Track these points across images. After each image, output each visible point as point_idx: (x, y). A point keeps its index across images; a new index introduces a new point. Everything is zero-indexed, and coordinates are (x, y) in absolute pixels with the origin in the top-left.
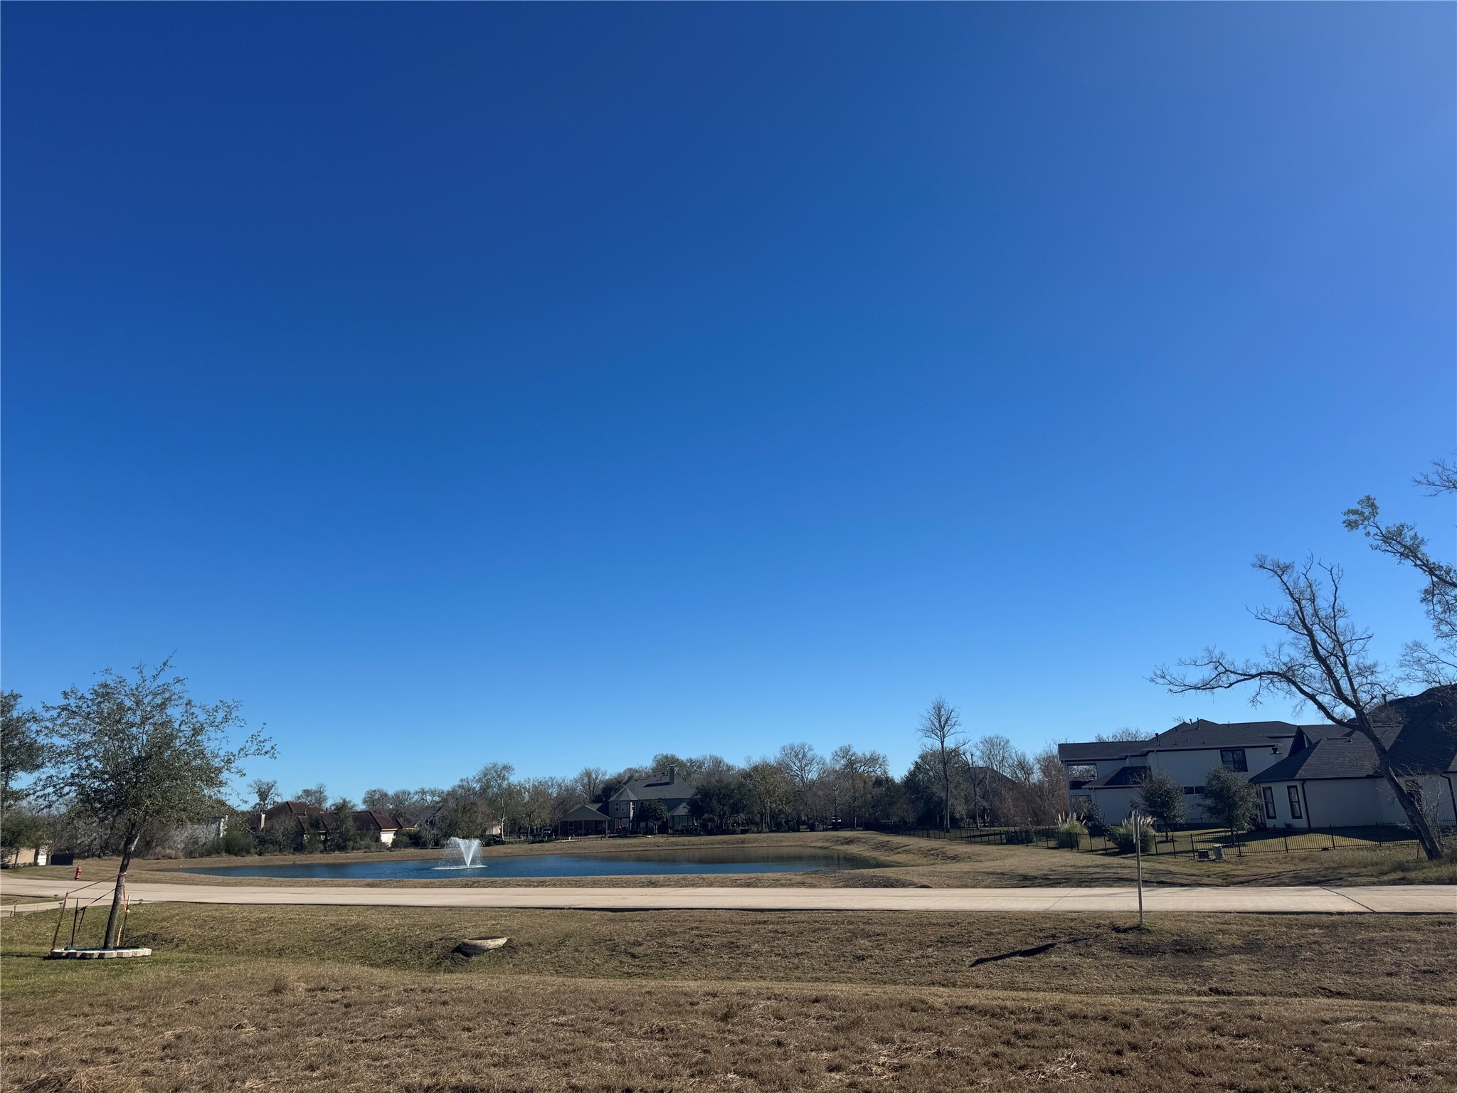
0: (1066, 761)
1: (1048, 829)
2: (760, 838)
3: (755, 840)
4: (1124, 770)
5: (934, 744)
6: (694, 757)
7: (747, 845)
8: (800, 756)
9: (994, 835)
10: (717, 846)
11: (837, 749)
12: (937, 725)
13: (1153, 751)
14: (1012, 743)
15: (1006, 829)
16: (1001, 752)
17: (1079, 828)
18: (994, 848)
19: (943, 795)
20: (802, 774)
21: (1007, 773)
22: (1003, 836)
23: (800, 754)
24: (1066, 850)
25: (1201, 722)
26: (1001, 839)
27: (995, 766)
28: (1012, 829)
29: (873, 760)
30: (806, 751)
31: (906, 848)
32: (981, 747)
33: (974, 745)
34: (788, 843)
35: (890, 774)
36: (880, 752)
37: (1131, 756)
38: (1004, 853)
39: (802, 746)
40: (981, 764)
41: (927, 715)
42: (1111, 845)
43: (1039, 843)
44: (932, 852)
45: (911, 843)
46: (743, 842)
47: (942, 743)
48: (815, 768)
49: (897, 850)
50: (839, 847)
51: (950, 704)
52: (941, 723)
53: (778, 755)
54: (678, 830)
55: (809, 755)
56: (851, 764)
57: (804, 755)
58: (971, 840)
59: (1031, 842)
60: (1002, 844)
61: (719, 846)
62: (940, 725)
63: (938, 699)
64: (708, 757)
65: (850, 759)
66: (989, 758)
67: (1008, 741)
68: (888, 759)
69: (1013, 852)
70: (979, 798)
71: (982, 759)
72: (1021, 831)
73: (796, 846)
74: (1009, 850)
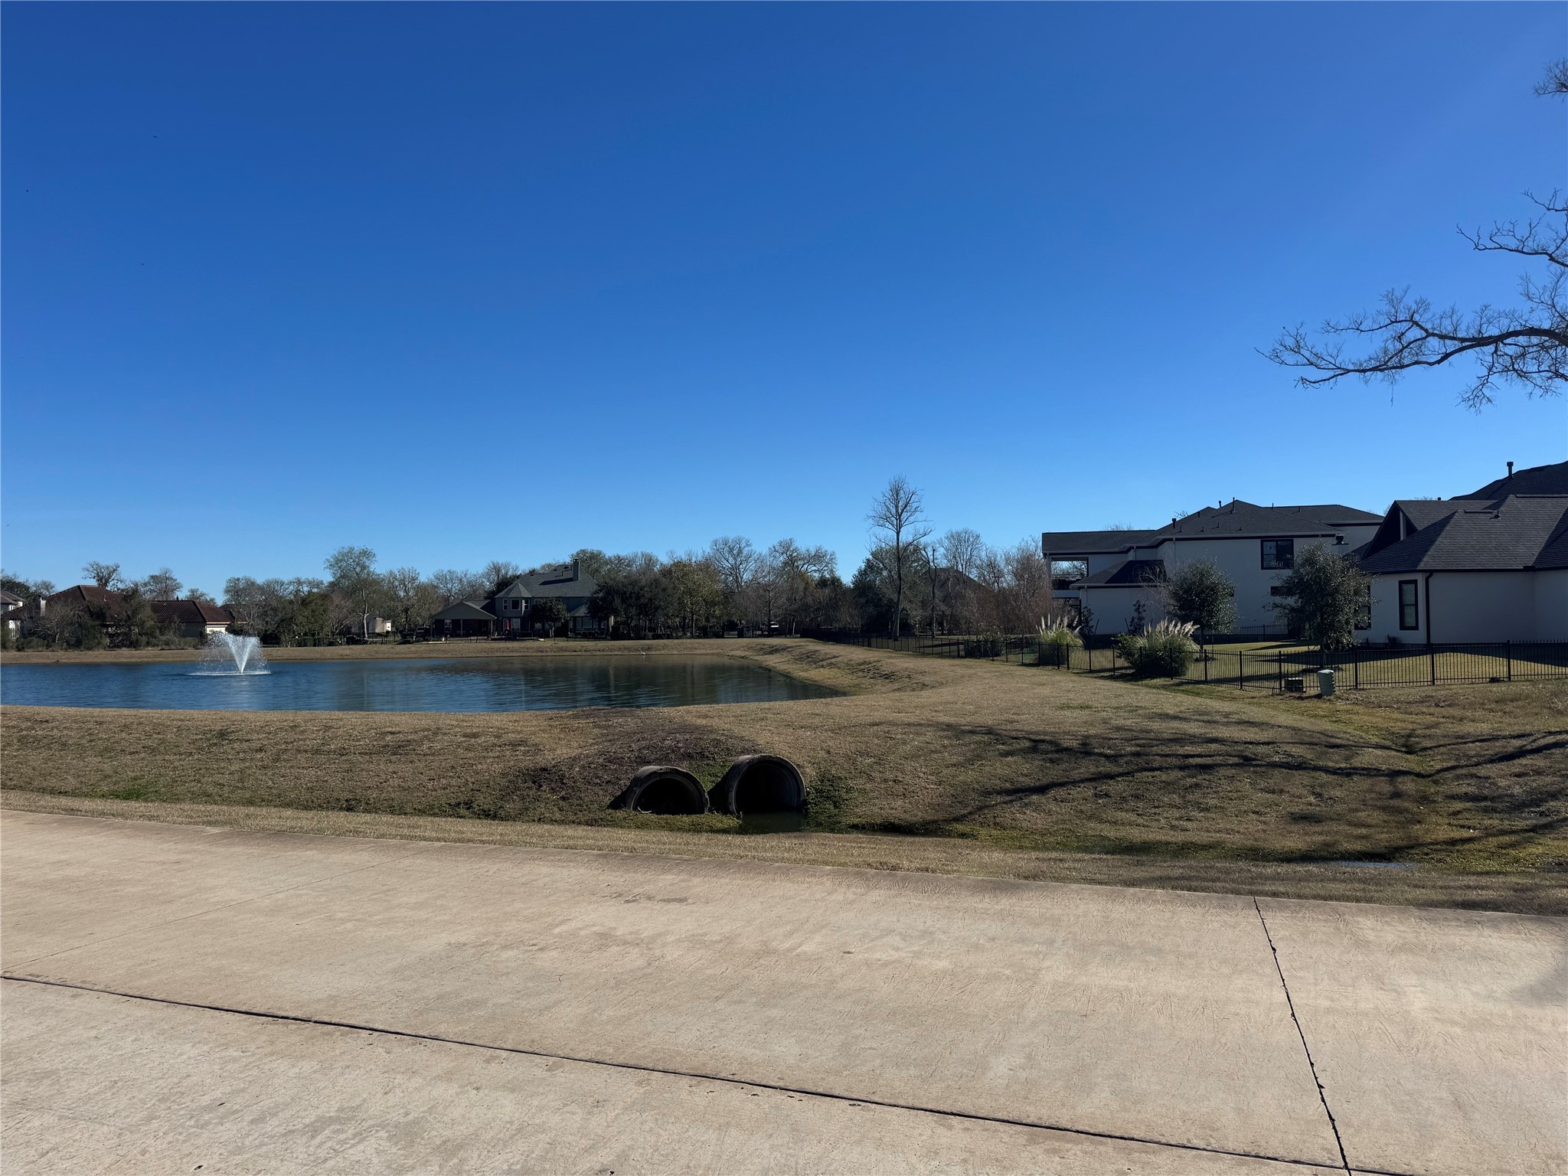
0: (1050, 554)
1: (1022, 639)
2: (670, 644)
3: (664, 647)
4: (1131, 564)
5: (886, 536)
6: (622, 554)
7: (653, 653)
8: (735, 552)
9: (950, 644)
10: (616, 653)
11: (776, 543)
12: (894, 511)
13: (1171, 540)
14: (982, 539)
15: (966, 637)
16: (969, 549)
17: (1072, 638)
18: (947, 662)
19: (894, 597)
20: (736, 572)
21: (974, 575)
22: (962, 647)
23: (735, 549)
24: (1050, 667)
25: (1236, 504)
26: (958, 651)
27: (960, 566)
28: (974, 638)
29: (818, 557)
30: (743, 546)
31: (833, 660)
32: (946, 543)
33: (938, 541)
34: (703, 651)
35: (838, 574)
36: (828, 547)
37: (1137, 548)
38: (960, 671)
39: (739, 541)
40: (943, 563)
41: (882, 499)
42: (1121, 662)
43: (1011, 657)
44: (862, 667)
45: (842, 653)
46: (649, 649)
47: (898, 533)
48: (752, 565)
49: (821, 663)
50: (760, 658)
51: (910, 485)
52: (898, 509)
53: (708, 550)
54: (579, 634)
55: (745, 551)
56: (791, 562)
57: (740, 551)
58: (922, 652)
59: (998, 655)
60: (959, 657)
61: (619, 653)
62: (897, 511)
63: (897, 478)
64: (640, 554)
65: (791, 555)
66: (954, 557)
67: (978, 536)
68: (837, 556)
69: (972, 671)
70: (937, 601)
71: (946, 557)
72: (986, 641)
73: (713, 654)
74: (967, 667)
